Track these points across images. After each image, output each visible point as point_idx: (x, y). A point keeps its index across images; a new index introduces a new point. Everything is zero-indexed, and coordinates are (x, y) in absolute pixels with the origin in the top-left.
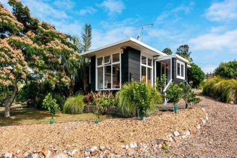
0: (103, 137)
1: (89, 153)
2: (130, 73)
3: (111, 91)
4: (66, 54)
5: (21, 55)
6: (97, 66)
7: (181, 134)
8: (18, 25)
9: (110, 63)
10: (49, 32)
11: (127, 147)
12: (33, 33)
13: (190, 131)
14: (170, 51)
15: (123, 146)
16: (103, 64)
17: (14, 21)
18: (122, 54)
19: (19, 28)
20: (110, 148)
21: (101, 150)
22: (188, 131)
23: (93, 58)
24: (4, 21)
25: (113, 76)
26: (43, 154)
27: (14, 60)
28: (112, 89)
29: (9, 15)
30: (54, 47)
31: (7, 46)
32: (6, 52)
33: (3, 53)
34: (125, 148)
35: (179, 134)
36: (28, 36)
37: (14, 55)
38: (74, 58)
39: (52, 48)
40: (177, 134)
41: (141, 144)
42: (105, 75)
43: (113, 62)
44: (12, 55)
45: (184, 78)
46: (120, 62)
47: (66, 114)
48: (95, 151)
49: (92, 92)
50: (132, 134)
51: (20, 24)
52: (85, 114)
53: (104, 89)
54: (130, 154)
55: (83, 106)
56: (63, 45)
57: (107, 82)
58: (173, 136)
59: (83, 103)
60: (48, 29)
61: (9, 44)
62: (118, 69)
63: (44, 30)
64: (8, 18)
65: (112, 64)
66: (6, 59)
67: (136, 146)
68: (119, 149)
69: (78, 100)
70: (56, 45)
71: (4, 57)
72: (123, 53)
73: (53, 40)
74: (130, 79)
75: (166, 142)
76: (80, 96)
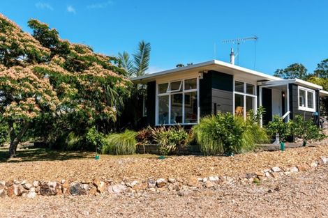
0: (173, 171)
1: (155, 185)
2: (215, 104)
3: (182, 126)
4: (110, 81)
5: (49, 84)
6: (158, 95)
7: (283, 170)
8: (44, 51)
9: (181, 91)
10: (86, 57)
11: (205, 180)
12: (61, 58)
13: (297, 167)
14: (303, 67)
15: (200, 179)
16: (169, 92)
17: (38, 46)
18: (200, 80)
19: (45, 54)
20: (181, 181)
21: (169, 182)
22: (295, 168)
23: (151, 84)
24: (28, 48)
25: (185, 107)
26: (95, 185)
27: (41, 90)
28: (183, 123)
29: (31, 41)
30: (94, 75)
31: (32, 75)
32: (31, 82)
33: (28, 83)
34: (202, 181)
35: (279, 170)
36: (55, 62)
37: (40, 85)
38: (122, 85)
39: (92, 75)
40: (276, 169)
41: (225, 177)
42: (172, 106)
43: (185, 89)
44: (38, 85)
45: (313, 110)
46: (197, 90)
47: (107, 155)
48: (163, 182)
49: (149, 127)
50: (212, 168)
51: (45, 50)
52: (139, 155)
53: (170, 124)
54: (208, 186)
55: (135, 145)
56: (106, 71)
57: (176, 115)
58: (270, 171)
59: (135, 141)
60: (84, 53)
61: (34, 73)
62: (194, 98)
63: (79, 54)
64: (32, 44)
65: (184, 91)
66: (30, 89)
67: (218, 179)
68: (194, 181)
69: (126, 137)
70: (98, 72)
71: (28, 87)
72: (202, 78)
73: (90, 65)
74: (215, 110)
75: (260, 177)
76: (129, 133)
